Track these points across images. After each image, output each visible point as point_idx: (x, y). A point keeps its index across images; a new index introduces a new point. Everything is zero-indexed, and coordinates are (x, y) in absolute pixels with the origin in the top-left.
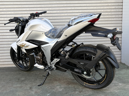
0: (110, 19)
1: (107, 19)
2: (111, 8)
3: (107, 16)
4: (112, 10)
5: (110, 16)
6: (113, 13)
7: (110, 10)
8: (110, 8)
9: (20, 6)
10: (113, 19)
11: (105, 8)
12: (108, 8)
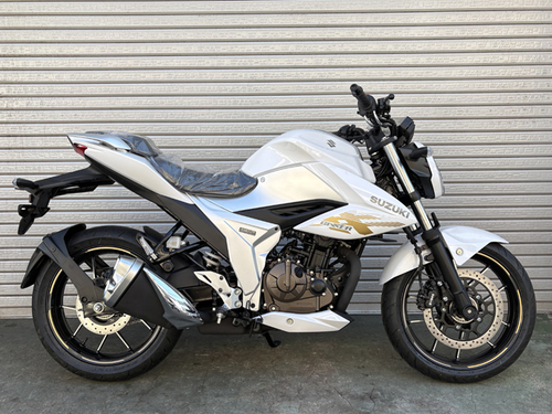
0: (519, 124)
1: (504, 124)
2: (528, 75)
3: (507, 111)
4: (531, 85)
5: (520, 111)
6: (531, 98)
7: (521, 82)
8: (521, 75)
9: (130, 62)
10: (529, 124)
11: (501, 71)
12: (513, 75)
